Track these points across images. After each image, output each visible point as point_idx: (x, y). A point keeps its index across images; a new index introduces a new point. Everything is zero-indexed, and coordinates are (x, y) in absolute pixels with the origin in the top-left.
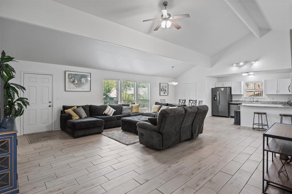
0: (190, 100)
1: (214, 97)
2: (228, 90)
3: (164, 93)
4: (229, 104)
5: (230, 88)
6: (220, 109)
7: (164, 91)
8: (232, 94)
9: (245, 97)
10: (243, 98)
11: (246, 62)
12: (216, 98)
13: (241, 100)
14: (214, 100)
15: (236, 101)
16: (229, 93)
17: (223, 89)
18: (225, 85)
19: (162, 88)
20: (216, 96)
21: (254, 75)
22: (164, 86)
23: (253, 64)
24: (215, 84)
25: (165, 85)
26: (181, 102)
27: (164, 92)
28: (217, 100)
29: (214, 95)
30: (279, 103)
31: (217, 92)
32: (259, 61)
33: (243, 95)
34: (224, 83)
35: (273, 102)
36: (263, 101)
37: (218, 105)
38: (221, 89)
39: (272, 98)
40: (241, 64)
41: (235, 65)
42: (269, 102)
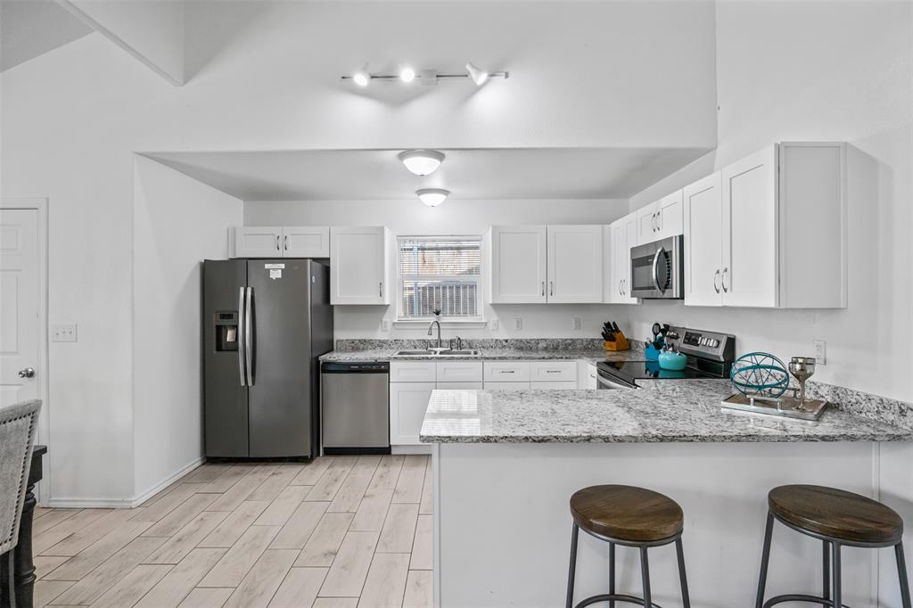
1: (219, 328)
2: (312, 278)
4: (319, 370)
5: (324, 266)
6: (255, 410)
8: (332, 303)
9: (396, 321)
10: (389, 326)
11: (435, 76)
12: (230, 336)
13: (380, 335)
14: (219, 348)
15: (356, 346)
16: (319, 299)
17: (276, 272)
18: (289, 248)
20: (230, 316)
21: (445, 192)
23: (477, 89)
24: (232, 235)
28: (237, 350)
29: (217, 312)
30: (542, 345)
31: (242, 289)
32: (511, 75)
33: (388, 311)
34: (287, 230)
35: (521, 341)
36: (481, 339)
37: (243, 384)
38: (267, 266)
39: (518, 323)
40: (407, 75)
41: (361, 80)
42: (505, 344)
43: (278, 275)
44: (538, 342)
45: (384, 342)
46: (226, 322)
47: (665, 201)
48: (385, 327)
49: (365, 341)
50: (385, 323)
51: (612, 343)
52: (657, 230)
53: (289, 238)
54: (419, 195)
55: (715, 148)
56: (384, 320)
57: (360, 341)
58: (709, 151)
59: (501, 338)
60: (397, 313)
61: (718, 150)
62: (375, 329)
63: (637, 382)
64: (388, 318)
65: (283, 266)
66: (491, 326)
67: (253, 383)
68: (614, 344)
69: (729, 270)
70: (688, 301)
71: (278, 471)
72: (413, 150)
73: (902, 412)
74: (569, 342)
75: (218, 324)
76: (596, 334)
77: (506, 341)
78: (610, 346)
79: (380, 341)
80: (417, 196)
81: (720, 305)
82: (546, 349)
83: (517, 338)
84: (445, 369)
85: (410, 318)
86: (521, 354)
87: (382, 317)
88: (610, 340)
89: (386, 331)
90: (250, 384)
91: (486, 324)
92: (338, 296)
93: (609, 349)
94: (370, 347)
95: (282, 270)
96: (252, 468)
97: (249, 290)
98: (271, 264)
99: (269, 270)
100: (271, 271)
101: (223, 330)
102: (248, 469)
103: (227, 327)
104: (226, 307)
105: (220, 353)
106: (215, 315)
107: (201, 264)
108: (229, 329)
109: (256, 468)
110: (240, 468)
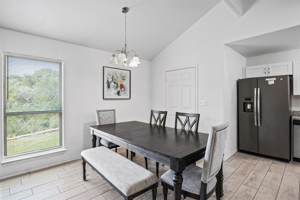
0: (178, 114)
1: (244, 103)
3: (118, 93)
7: (119, 89)
8: (294, 94)
12: (249, 107)
14: (244, 111)
19: (110, 80)
20: (249, 100)
22: (119, 76)
25: (121, 74)
26: (156, 118)
27: (116, 91)
28: (253, 111)
29: (243, 98)
31: (255, 89)
37: (256, 125)
38: (267, 79)
43: (273, 83)
46: (247, 101)
65: (275, 79)
67: (261, 125)
71: (276, 163)
90: (259, 125)
92: (298, 91)
95: (274, 80)
96: (260, 158)
97: (259, 89)
98: (268, 79)
99: (268, 81)
100: (269, 81)
101: (246, 105)
102: (259, 158)
103: (247, 103)
104: (248, 96)
105: (245, 113)
106: (243, 99)
107: (237, 81)
108: (249, 104)
109: (262, 159)
110: (255, 157)
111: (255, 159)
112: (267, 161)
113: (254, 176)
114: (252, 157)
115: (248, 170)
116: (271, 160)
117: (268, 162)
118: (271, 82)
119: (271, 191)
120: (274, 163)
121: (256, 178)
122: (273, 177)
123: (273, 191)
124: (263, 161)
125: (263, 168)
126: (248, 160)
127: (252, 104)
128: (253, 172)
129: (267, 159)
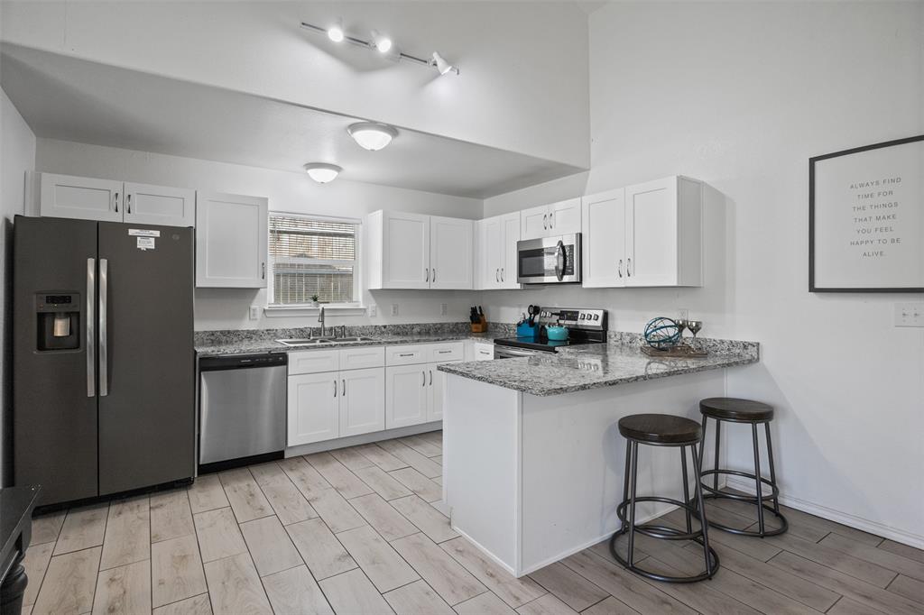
1: (41, 316)
4: (198, 369)
8: (198, 285)
9: (266, 308)
10: (259, 314)
11: (402, 54)
12: (60, 328)
13: (247, 325)
14: (41, 347)
15: (215, 338)
17: (146, 240)
18: (135, 210)
20: (67, 301)
28: (80, 347)
29: (37, 293)
30: (416, 330)
31: (91, 262)
32: (461, 73)
33: (258, 296)
34: (131, 188)
35: (398, 326)
36: (360, 325)
37: (91, 393)
38: (132, 232)
39: (394, 308)
40: (384, 46)
41: (336, 35)
42: (383, 330)
43: (152, 245)
44: (412, 326)
45: (254, 332)
46: (54, 307)
47: (559, 205)
48: (254, 315)
49: (229, 332)
50: (254, 310)
51: (478, 325)
52: (548, 227)
53: (135, 198)
54: (307, 169)
55: (589, 170)
56: (253, 307)
57: (221, 332)
58: (584, 170)
59: (380, 325)
60: (268, 297)
61: (591, 172)
62: (241, 317)
63: (557, 349)
64: (257, 305)
65: (157, 234)
66: (369, 312)
67: (110, 393)
68: (480, 326)
69: (632, 259)
70: (585, 285)
71: (160, 502)
72: (376, 122)
73: (745, 347)
74: (439, 326)
75: (42, 310)
76: (465, 318)
77: (385, 327)
78: (477, 328)
79: (248, 332)
80: (304, 170)
81: (623, 286)
82: (420, 333)
83: (396, 324)
84: (348, 356)
85: (282, 305)
86: (398, 339)
87: (251, 303)
88: (476, 323)
89: (256, 319)
90: (104, 392)
91: (365, 309)
92: (207, 277)
93: (474, 330)
94: (235, 339)
95: (156, 238)
96: (106, 510)
97: (104, 263)
98: (138, 231)
99: (135, 238)
100: (139, 238)
101: (47, 320)
102: (100, 512)
103: (54, 316)
104: (58, 287)
105: (42, 353)
106: (35, 296)
107: (7, 221)
108: (60, 319)
109: (114, 509)
110: (86, 514)
111: (91, 521)
112: (131, 510)
113: (116, 590)
114: (75, 517)
115: (83, 578)
116: (144, 500)
117: (136, 511)
118: (146, 242)
119: (192, 608)
120: (157, 507)
121: (125, 592)
122: (173, 557)
123: (195, 604)
124: (121, 516)
125: (130, 543)
126: (66, 538)
127: (76, 318)
128: (104, 576)
129: (129, 504)
